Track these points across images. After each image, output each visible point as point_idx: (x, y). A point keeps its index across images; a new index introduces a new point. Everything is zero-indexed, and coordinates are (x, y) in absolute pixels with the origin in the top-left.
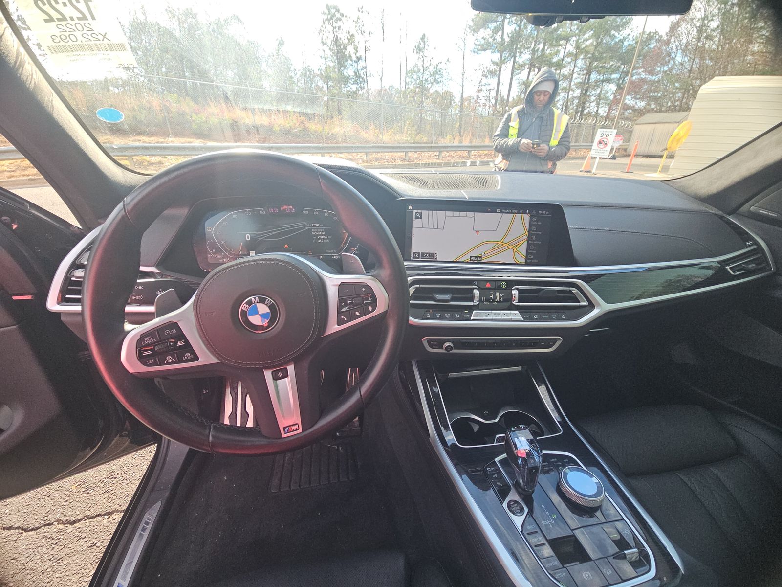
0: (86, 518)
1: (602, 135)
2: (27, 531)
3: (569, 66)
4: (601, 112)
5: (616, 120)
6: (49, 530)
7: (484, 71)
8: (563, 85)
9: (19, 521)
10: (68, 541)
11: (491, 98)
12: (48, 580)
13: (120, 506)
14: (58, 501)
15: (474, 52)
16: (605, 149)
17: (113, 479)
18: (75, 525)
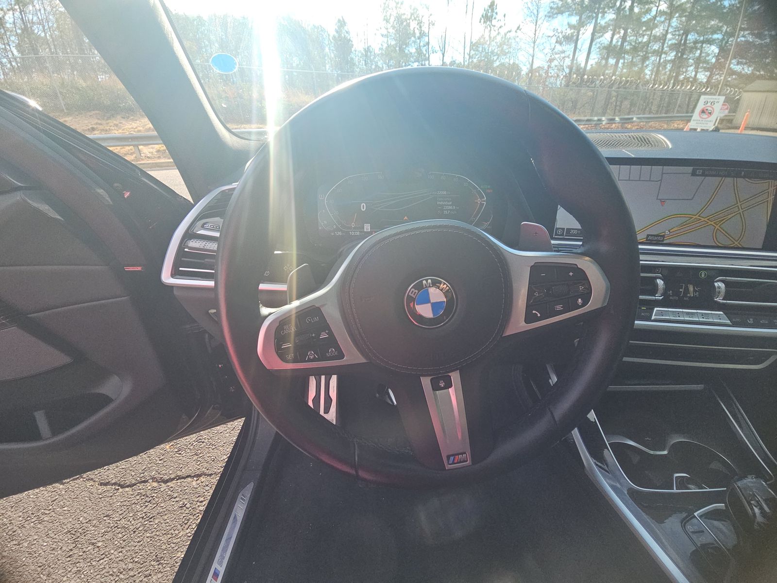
0: (178, 478)
1: (706, 103)
2: (123, 488)
3: (662, 25)
4: (700, 78)
5: (720, 86)
6: (144, 487)
7: (559, 37)
8: (654, 48)
9: (116, 477)
10: (160, 500)
11: (565, 67)
12: (139, 539)
13: (207, 470)
14: (153, 459)
15: (549, 17)
16: (709, 119)
17: (201, 443)
18: (168, 484)
